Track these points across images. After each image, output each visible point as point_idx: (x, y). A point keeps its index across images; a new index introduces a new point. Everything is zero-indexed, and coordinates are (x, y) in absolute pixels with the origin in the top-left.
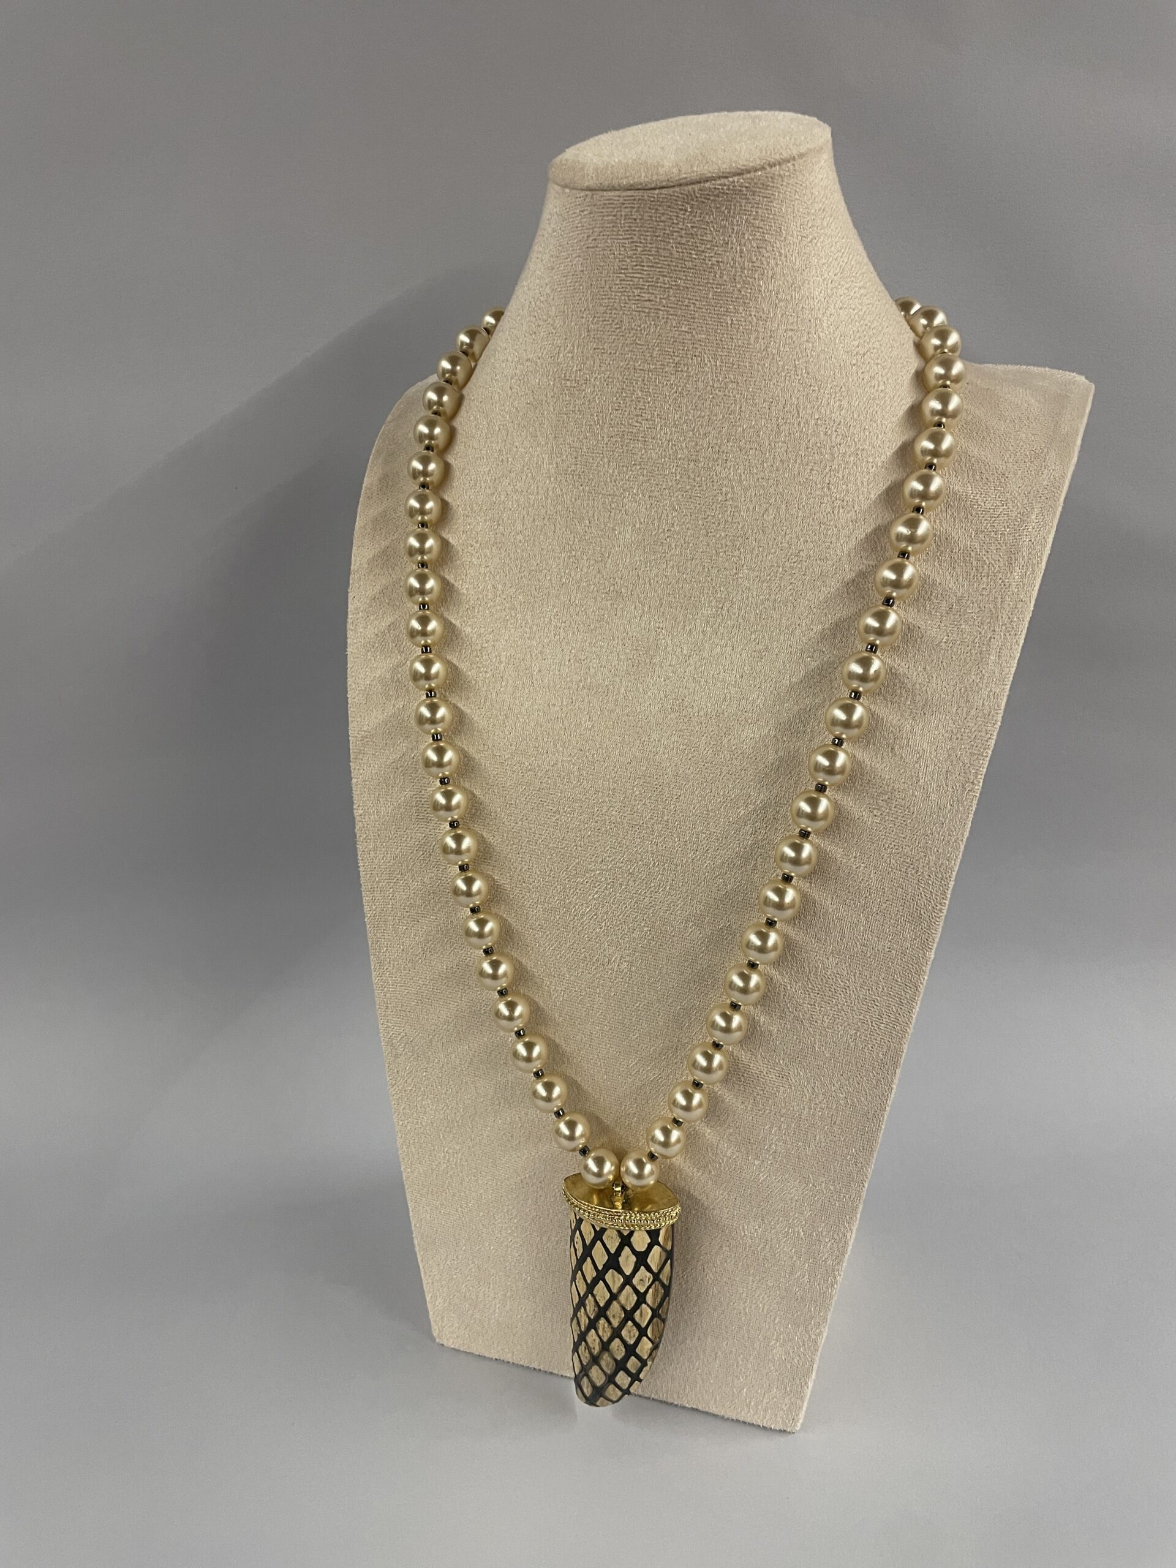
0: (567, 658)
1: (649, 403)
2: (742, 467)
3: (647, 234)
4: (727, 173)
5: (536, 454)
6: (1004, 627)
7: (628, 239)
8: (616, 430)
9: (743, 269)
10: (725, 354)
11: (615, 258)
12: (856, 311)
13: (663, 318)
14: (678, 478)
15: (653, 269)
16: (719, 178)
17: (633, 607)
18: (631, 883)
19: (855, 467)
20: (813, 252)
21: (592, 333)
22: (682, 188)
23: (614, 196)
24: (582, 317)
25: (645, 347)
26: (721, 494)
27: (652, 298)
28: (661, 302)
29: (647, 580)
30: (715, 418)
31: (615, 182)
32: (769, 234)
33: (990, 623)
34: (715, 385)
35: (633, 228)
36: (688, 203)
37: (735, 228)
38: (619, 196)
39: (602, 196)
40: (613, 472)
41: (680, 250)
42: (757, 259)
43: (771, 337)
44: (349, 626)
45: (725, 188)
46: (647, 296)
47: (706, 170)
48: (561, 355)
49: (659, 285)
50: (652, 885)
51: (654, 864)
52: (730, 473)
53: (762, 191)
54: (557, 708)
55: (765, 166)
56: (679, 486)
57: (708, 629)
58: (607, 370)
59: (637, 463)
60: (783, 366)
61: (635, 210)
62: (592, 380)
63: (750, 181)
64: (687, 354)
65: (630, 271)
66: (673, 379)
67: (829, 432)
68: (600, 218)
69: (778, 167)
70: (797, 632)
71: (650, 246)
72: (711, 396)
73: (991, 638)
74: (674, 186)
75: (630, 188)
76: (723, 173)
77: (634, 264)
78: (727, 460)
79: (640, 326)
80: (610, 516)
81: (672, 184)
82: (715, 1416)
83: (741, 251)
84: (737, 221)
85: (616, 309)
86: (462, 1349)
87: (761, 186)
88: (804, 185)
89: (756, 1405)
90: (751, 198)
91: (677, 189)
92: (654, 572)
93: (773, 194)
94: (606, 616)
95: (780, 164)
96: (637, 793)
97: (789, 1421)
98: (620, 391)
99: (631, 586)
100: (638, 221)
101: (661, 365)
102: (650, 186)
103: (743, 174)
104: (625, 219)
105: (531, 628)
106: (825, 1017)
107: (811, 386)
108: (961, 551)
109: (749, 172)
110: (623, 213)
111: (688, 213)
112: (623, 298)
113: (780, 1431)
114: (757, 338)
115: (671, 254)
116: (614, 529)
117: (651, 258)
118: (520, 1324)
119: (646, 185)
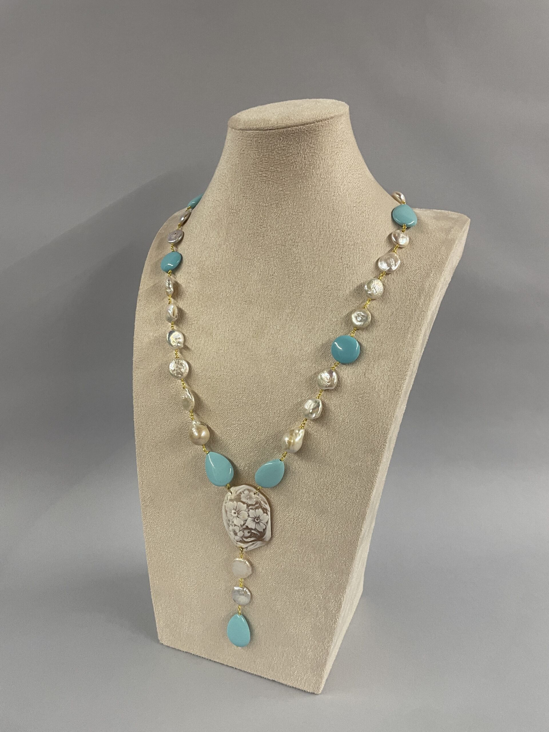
0: (228, 329)
1: (265, 220)
2: (304, 249)
3: (264, 149)
4: (298, 124)
5: (219, 240)
6: (415, 322)
7: (256, 151)
8: (251, 231)
9: (305, 164)
10: (298, 200)
11: (251, 158)
12: (356, 184)
13: (271, 184)
14: (277, 252)
15: (267, 164)
16: (294, 126)
17: (257, 308)
18: (251, 430)
19: (353, 250)
20: (337, 158)
21: (242, 190)
22: (279, 130)
23: (251, 133)
24: (239, 183)
25: (264, 196)
26: (295, 260)
27: (267, 175)
28: (270, 178)
29: (263, 296)
30: (293, 227)
31: (251, 127)
32: (317, 150)
33: (409, 320)
34: (293, 213)
35: (259, 146)
36: (281, 136)
37: (302, 147)
38: (253, 133)
39: (246, 133)
40: (250, 249)
41: (278, 156)
42: (312, 160)
43: (317, 193)
44: (137, 313)
45: (297, 130)
46: (264, 175)
47: (289, 123)
48: (230, 199)
49: (270, 170)
50: (260, 432)
51: (261, 422)
52: (299, 251)
53: (314, 132)
54: (222, 351)
55: (315, 122)
56: (278, 256)
57: (288, 319)
58: (248, 206)
59: (260, 246)
60: (323, 206)
61: (259, 139)
62: (242, 210)
63: (308, 128)
64: (281, 200)
65: (258, 164)
66: (276, 210)
67: (342, 235)
68: (245, 142)
69: (321, 122)
70: (326, 321)
71: (266, 154)
72: (291, 218)
73: (409, 327)
74: (275, 129)
75: (257, 129)
76: (296, 124)
77: (259, 161)
78: (298, 246)
79: (262, 187)
80: (248, 268)
81: (274, 128)
82: (282, 684)
83: (305, 157)
84: (303, 144)
85: (252, 180)
86: (171, 647)
87: (313, 130)
88: (333, 130)
89: (301, 679)
90: (309, 135)
91: (276, 130)
92: (266, 293)
93: (318, 134)
94: (245, 311)
95: (321, 121)
96: (255, 390)
97: (316, 689)
98: (253, 215)
99: (256, 299)
100: (261, 143)
101: (270, 204)
102: (265, 129)
103: (305, 125)
104: (255, 142)
105: (213, 315)
106: (333, 495)
107: (335, 215)
108: (399, 289)
109: (307, 124)
110: (255, 140)
111: (281, 141)
112: (255, 175)
113: (312, 693)
114: (312, 194)
115: (275, 157)
116: (249, 274)
117: (266, 159)
118: (197, 635)
119: (264, 128)
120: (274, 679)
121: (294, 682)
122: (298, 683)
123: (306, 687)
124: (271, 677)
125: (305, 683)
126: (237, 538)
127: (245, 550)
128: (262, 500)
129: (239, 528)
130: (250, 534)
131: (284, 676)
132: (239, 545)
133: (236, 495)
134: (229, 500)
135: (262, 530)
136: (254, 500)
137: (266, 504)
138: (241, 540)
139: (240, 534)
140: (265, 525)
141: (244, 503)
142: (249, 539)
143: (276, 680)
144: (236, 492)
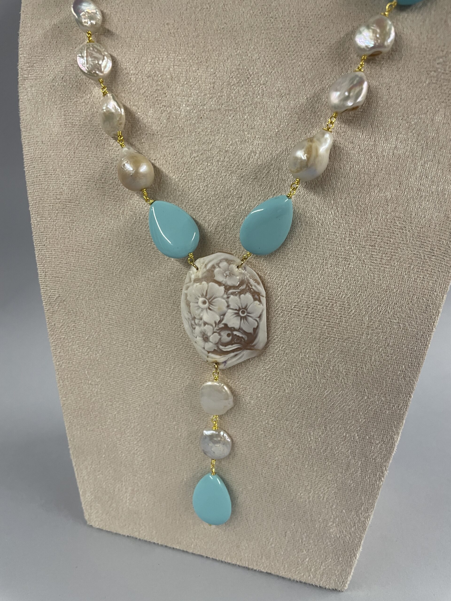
120: (269, 572)
121: (303, 575)
122: (309, 576)
123: (323, 580)
124: (264, 568)
125: (322, 575)
126: (209, 346)
127: (221, 367)
128: (252, 277)
129: (212, 328)
130: (231, 337)
131: (286, 566)
132: (212, 358)
133: (205, 270)
134: (192, 282)
135: (251, 331)
136: (238, 277)
137: (258, 284)
138: (216, 349)
139: (214, 338)
140: (256, 320)
141: (220, 284)
142: (230, 346)
143: (273, 573)
144: (206, 266)
